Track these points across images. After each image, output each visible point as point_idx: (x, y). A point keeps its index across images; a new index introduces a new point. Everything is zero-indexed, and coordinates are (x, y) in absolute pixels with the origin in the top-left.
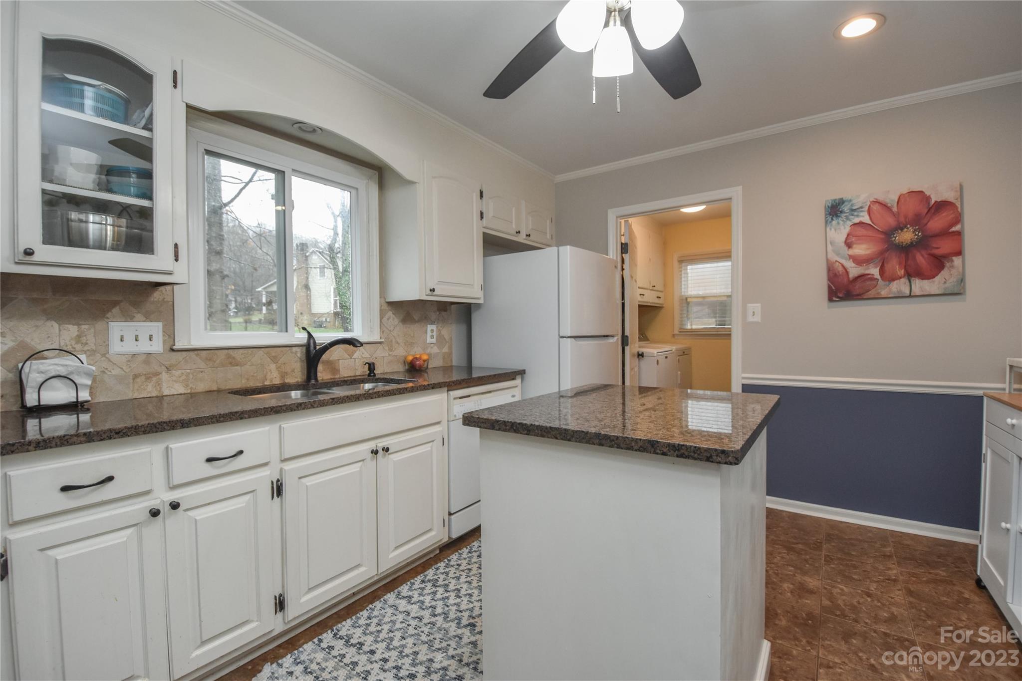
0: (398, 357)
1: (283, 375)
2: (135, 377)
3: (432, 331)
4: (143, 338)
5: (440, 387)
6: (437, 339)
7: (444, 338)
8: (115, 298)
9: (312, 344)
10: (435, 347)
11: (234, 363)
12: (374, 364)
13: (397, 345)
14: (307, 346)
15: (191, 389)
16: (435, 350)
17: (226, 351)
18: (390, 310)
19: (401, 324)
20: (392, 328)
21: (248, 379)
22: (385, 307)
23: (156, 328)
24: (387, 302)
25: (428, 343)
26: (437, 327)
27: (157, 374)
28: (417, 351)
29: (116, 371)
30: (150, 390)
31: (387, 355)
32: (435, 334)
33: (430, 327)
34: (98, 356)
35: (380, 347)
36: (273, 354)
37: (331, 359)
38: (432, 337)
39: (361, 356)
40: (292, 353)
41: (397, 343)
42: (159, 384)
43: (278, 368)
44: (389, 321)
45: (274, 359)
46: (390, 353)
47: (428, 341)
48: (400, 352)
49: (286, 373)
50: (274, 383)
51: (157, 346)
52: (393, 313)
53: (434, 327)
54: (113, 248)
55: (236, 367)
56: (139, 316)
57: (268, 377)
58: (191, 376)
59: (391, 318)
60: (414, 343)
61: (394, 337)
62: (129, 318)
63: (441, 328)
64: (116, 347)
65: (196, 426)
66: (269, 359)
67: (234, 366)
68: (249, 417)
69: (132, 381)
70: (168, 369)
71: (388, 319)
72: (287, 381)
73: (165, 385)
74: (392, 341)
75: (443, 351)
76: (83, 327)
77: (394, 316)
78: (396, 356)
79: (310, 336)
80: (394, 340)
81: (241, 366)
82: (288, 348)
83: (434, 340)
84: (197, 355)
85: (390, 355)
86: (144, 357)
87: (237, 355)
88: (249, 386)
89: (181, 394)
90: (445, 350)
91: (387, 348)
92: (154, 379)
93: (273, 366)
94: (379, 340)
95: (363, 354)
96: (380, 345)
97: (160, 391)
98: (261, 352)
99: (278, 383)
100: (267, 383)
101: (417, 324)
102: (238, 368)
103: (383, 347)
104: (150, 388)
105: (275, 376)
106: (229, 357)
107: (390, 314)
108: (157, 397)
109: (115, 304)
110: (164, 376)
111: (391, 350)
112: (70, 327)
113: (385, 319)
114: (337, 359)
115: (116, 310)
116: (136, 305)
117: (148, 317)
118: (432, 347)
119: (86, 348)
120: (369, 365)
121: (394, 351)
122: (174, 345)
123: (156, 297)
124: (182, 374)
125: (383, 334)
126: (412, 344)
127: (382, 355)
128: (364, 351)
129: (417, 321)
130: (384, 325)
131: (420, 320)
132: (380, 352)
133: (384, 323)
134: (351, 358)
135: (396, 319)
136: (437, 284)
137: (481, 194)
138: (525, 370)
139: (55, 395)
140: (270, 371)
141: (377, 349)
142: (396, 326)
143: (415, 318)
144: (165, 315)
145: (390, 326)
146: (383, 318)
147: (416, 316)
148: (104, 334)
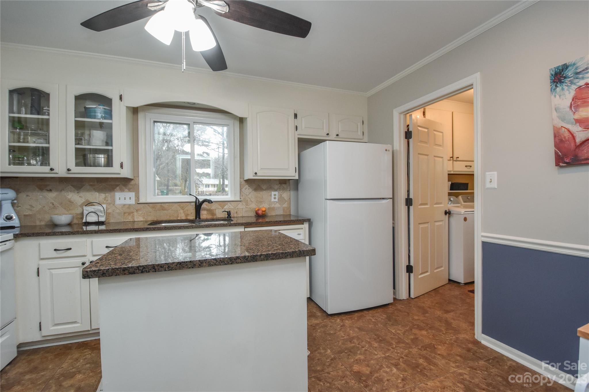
0: (252, 209)
1: (187, 215)
2: (125, 213)
3: (275, 195)
4: (128, 198)
6: (278, 199)
7: (285, 199)
8: (117, 183)
9: (197, 202)
10: (278, 204)
11: (164, 209)
12: (230, 212)
13: (251, 202)
15: (146, 219)
16: (278, 205)
17: (160, 204)
18: (247, 185)
19: (253, 191)
20: (248, 194)
21: (170, 216)
22: (244, 183)
23: (132, 195)
24: (245, 180)
25: (273, 202)
26: (278, 193)
27: (133, 212)
28: (264, 206)
29: (118, 211)
30: (130, 219)
31: (245, 208)
32: (277, 197)
33: (273, 193)
34: (112, 205)
35: (241, 203)
36: (182, 206)
37: (211, 208)
38: (275, 198)
39: (229, 208)
40: (191, 205)
41: (251, 201)
42: (133, 216)
43: (184, 212)
44: (246, 190)
45: (182, 208)
46: (247, 206)
47: (272, 201)
48: (254, 206)
49: (188, 214)
50: (182, 219)
51: (133, 202)
52: (249, 186)
53: (276, 193)
55: (165, 211)
56: (126, 190)
57: (180, 216)
58: (146, 214)
59: (247, 189)
60: (262, 201)
61: (249, 198)
62: (122, 190)
63: (282, 194)
64: (118, 202)
66: (180, 208)
67: (164, 210)
68: (123, 232)
69: (123, 215)
70: (137, 211)
71: (245, 189)
72: (188, 218)
73: (135, 217)
74: (248, 200)
75: (284, 206)
76: (107, 194)
77: (249, 187)
78: (251, 208)
79: (196, 198)
80: (249, 200)
82: (189, 203)
83: (276, 200)
84: (148, 205)
85: (246, 208)
86: (128, 206)
87: (165, 206)
88: (170, 219)
89: (142, 221)
90: (285, 205)
91: (244, 204)
92: (131, 214)
93: (182, 211)
94: (239, 200)
95: (230, 206)
97: (133, 219)
98: (176, 204)
99: (184, 219)
100: (179, 218)
101: (264, 192)
102: (166, 211)
103: (242, 204)
104: (130, 218)
105: (183, 215)
106: (161, 206)
107: (247, 186)
108: (132, 221)
109: (117, 186)
110: (135, 214)
111: (247, 204)
112: (102, 194)
113: (243, 190)
114: (214, 209)
115: (118, 188)
116: (125, 185)
117: (130, 190)
118: (275, 204)
119: (107, 202)
120: (228, 212)
121: (249, 206)
122: (139, 201)
123: (132, 182)
124: (142, 213)
125: (242, 197)
126: (261, 202)
127: (242, 207)
128: (230, 205)
129: (265, 190)
130: (243, 192)
131: (267, 189)
132: (240, 206)
133: (243, 191)
134: (223, 208)
135: (250, 189)
136: (260, 170)
137: (296, 116)
138: (310, 219)
139: (92, 218)
140: (180, 213)
141: (238, 205)
142: (251, 193)
143: (263, 188)
144: (136, 189)
145: (247, 193)
146: (242, 188)
147: (264, 187)
148: (113, 197)
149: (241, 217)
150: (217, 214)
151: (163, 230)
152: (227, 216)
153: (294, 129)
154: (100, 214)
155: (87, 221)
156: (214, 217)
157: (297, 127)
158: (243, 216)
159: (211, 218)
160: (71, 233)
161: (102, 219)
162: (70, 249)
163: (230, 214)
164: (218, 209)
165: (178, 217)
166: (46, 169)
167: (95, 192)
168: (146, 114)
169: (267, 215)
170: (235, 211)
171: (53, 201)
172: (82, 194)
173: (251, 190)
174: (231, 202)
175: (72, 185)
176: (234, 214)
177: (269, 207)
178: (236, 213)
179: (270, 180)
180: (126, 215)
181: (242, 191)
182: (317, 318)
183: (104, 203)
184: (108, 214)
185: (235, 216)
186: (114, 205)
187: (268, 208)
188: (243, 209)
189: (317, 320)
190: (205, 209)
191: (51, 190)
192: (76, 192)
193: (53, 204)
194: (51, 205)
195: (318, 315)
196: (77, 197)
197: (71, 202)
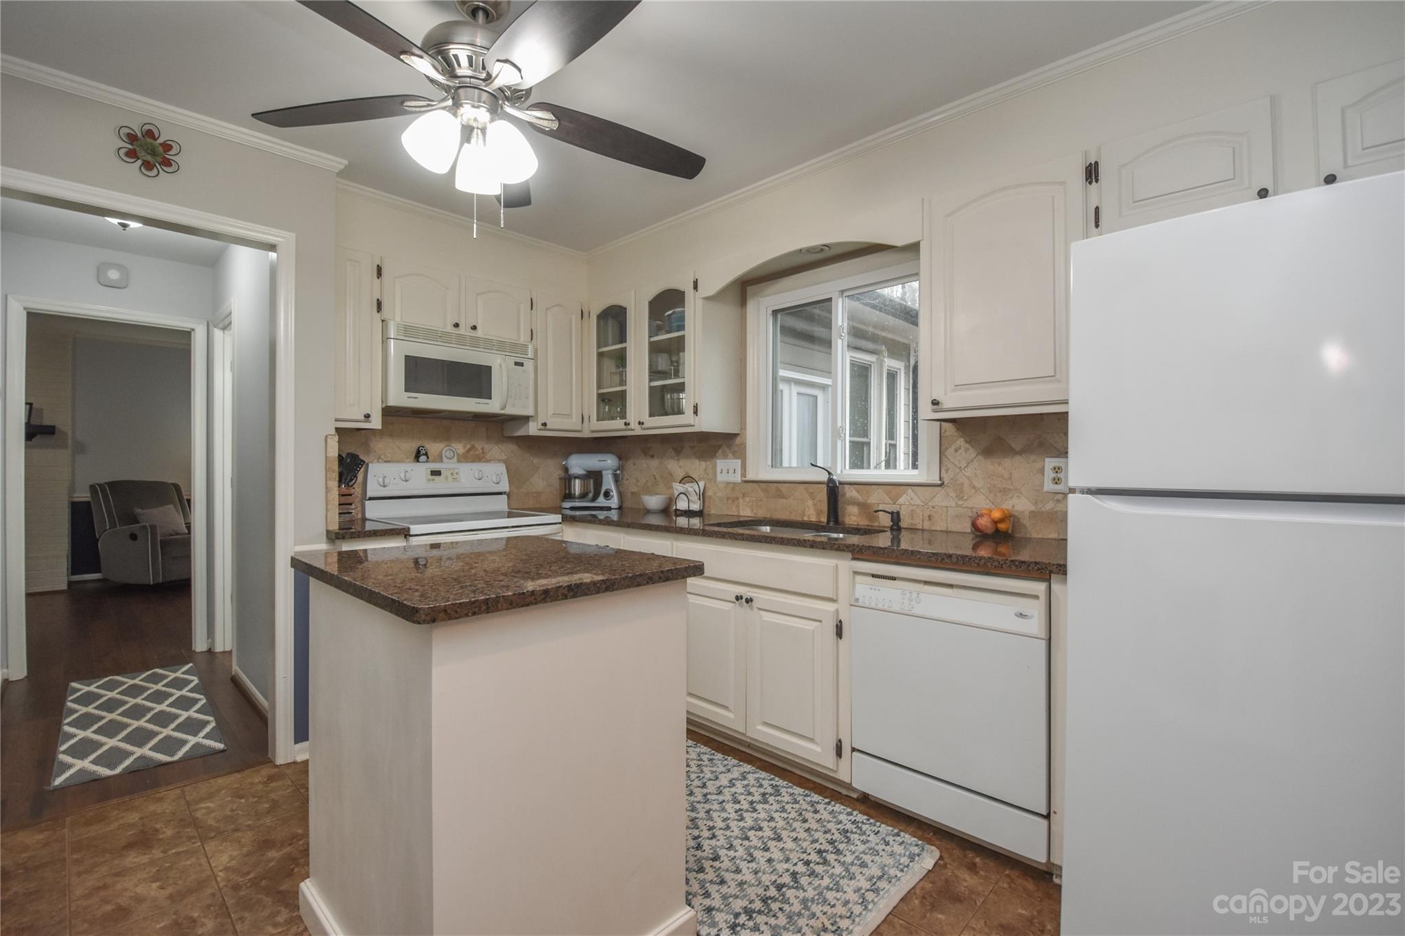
0: (974, 510)
2: (727, 499)
3: (1056, 470)
4: (732, 471)
8: (719, 443)
9: (831, 483)
11: (781, 495)
12: (900, 513)
13: (973, 491)
14: (828, 483)
15: (756, 513)
17: (776, 484)
18: (961, 437)
19: (980, 457)
20: (963, 464)
21: (790, 512)
22: (950, 432)
23: (738, 464)
25: (1047, 492)
27: (737, 499)
28: (1019, 508)
29: (719, 494)
30: (734, 510)
31: (954, 505)
32: (1064, 475)
33: (1049, 463)
34: (711, 482)
35: (942, 491)
36: (811, 490)
37: (869, 501)
38: (1056, 481)
39: (909, 502)
40: (823, 490)
41: (974, 487)
42: (738, 507)
43: (815, 505)
44: (959, 453)
45: (812, 496)
46: (960, 502)
47: (1046, 489)
48: (979, 502)
50: (810, 520)
51: (738, 478)
52: (966, 442)
53: (1064, 463)
56: (730, 455)
57: (808, 514)
58: (755, 503)
59: (963, 449)
60: (1010, 489)
61: (968, 478)
62: (725, 457)
64: (721, 478)
66: (808, 495)
69: (725, 501)
70: (743, 496)
71: (956, 451)
73: (741, 508)
74: (962, 484)
76: (707, 463)
77: (968, 446)
78: (972, 508)
79: (828, 473)
80: (966, 483)
81: (786, 499)
83: (1064, 487)
84: (759, 486)
85: (957, 505)
86: (732, 485)
87: (783, 488)
88: (790, 519)
89: (749, 517)
91: (953, 494)
92: (736, 502)
93: (811, 503)
94: (938, 482)
95: (912, 499)
96: (940, 488)
97: (739, 513)
98: (802, 487)
99: (815, 520)
100: (806, 518)
101: (1018, 458)
102: (784, 500)
103: (947, 492)
104: (734, 508)
105: (812, 512)
106: (778, 490)
107: (961, 442)
108: (737, 515)
109: (719, 447)
110: (741, 501)
111: (960, 496)
112: (702, 462)
113: (950, 452)
114: (876, 502)
115: (720, 451)
116: (729, 447)
117: (734, 455)
118: (1058, 501)
119: (705, 477)
120: (892, 513)
121: (966, 500)
122: (745, 477)
123: (738, 441)
124: (750, 500)
125: (946, 473)
126: (1005, 491)
127: (943, 504)
128: (912, 494)
129: (1021, 453)
130: (949, 459)
131: (1025, 451)
132: (941, 499)
133: (949, 457)
134: (895, 503)
135: (971, 450)
136: (953, 391)
137: (1092, 173)
139: (682, 505)
140: (808, 507)
141: (935, 496)
142: (972, 461)
143: (1013, 446)
144: (741, 454)
145: (960, 461)
146: (946, 449)
147: (1017, 444)
148: (715, 467)
149: (941, 531)
152: (891, 524)
154: (692, 497)
155: (678, 508)
156: (871, 524)
157: (1096, 213)
158: (949, 529)
159: (868, 526)
161: (694, 506)
163: (902, 520)
165: (804, 514)
167: (697, 458)
168: (760, 300)
169: (1028, 536)
170: (927, 513)
171: (655, 474)
172: (682, 462)
173: (972, 453)
174: (916, 488)
175: (673, 448)
176: (923, 520)
177: (1033, 508)
178: (928, 518)
180: (730, 501)
181: (946, 457)
183: (701, 479)
184: (703, 496)
185: (926, 527)
186: (715, 482)
187: (1032, 512)
188: (949, 509)
190: (854, 503)
191: (653, 456)
192: (676, 458)
193: (655, 478)
194: (653, 478)
196: (677, 467)
197: (671, 475)
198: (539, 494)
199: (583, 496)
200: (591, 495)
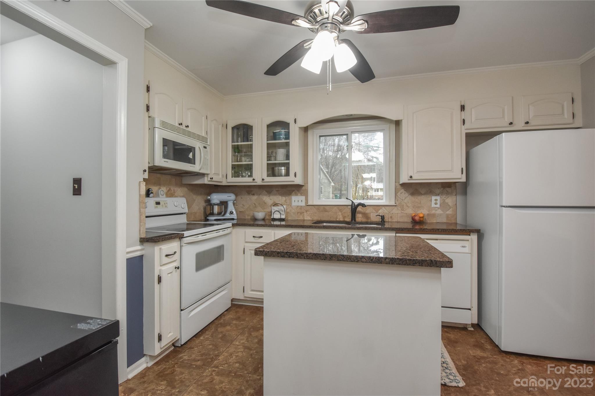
1: (344, 217)
2: (298, 213)
3: (436, 200)
4: (300, 201)
5: (386, 230)
6: (440, 205)
7: (449, 205)
8: (293, 189)
9: (353, 205)
10: (440, 210)
11: (326, 211)
12: (384, 216)
13: (407, 207)
14: (352, 205)
15: (312, 219)
16: (439, 212)
17: (323, 206)
19: (410, 196)
20: (404, 198)
21: (331, 218)
22: (399, 187)
23: (303, 198)
24: (400, 184)
25: (433, 207)
26: (441, 197)
27: (303, 213)
28: (423, 212)
29: (293, 211)
30: (301, 218)
31: (400, 212)
32: (438, 202)
33: (434, 198)
34: (289, 206)
36: (340, 209)
37: (366, 212)
38: (436, 204)
39: (383, 212)
40: (348, 208)
41: (408, 206)
42: (303, 216)
43: (342, 214)
44: (402, 194)
45: (341, 211)
46: (403, 212)
47: (432, 206)
48: (410, 211)
49: (345, 216)
50: (340, 220)
51: (303, 204)
52: (405, 190)
53: (438, 198)
54: (284, 176)
55: (326, 213)
56: (299, 194)
57: (338, 217)
58: (312, 214)
60: (420, 207)
61: (405, 203)
62: (296, 194)
63: (445, 199)
64: (294, 204)
65: (280, 227)
66: (338, 210)
67: (326, 212)
69: (297, 214)
70: (306, 212)
71: (401, 194)
72: (345, 220)
73: (305, 216)
74: (403, 205)
75: (448, 212)
76: (287, 198)
77: (405, 192)
78: (407, 213)
79: (352, 202)
80: (405, 205)
81: (328, 212)
82: (346, 206)
83: (438, 206)
84: (314, 207)
86: (300, 207)
87: (327, 208)
88: (331, 220)
89: (309, 220)
90: (450, 212)
91: (400, 209)
92: (302, 214)
93: (340, 213)
94: (394, 204)
96: (395, 207)
97: (304, 218)
98: (336, 207)
99: (342, 220)
100: (338, 220)
101: (423, 196)
103: (398, 208)
104: (301, 217)
105: (341, 217)
106: (324, 208)
107: (403, 190)
108: (303, 220)
109: (294, 191)
110: (305, 213)
111: (402, 210)
112: (284, 197)
113: (399, 194)
114: (369, 212)
115: (294, 193)
116: (298, 191)
117: (301, 195)
118: (436, 210)
119: (287, 204)
120: (381, 216)
121: (405, 211)
122: (308, 204)
123: (304, 188)
124: (310, 213)
125: (397, 201)
126: (419, 207)
127: (396, 212)
128: (384, 209)
129: (424, 194)
130: (398, 197)
131: (425, 194)
132: (395, 211)
133: (398, 196)
134: (377, 213)
135: (407, 193)
136: (416, 173)
137: (463, 108)
138: (480, 230)
139: (277, 216)
140: (339, 215)
141: (393, 210)
142: (407, 197)
143: (421, 192)
144: (306, 194)
145: (402, 197)
146: (397, 193)
147: (423, 191)
148: (291, 200)
149: (396, 222)
150: (371, 217)
151: (322, 228)
152: (381, 220)
153: (460, 122)
154: (281, 212)
155: (274, 218)
156: (369, 221)
157: (464, 121)
158: (398, 221)
159: (366, 221)
160: (263, 225)
161: (283, 217)
162: (262, 237)
163: (384, 219)
164: (373, 213)
165: (337, 218)
166: (250, 179)
167: (280, 195)
168: (314, 130)
169: (426, 222)
170: (390, 216)
171: (255, 202)
172: (271, 197)
173: (407, 195)
174: (386, 207)
175: (266, 191)
176: (388, 219)
177: (428, 213)
178: (390, 218)
179: (431, 183)
180: (299, 214)
181: (397, 196)
182: (484, 350)
183: (284, 204)
184: (287, 213)
185: (390, 221)
186: (291, 206)
187: (428, 214)
188: (398, 214)
189: (484, 353)
190: (360, 212)
191: (254, 194)
192: (268, 195)
193: (255, 204)
194: (254, 205)
195: (486, 347)
196: (268, 200)
197: (265, 203)
198: (196, 213)
199: (219, 214)
200: (223, 213)
